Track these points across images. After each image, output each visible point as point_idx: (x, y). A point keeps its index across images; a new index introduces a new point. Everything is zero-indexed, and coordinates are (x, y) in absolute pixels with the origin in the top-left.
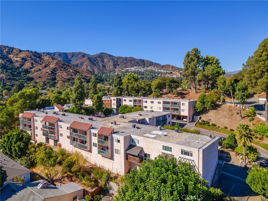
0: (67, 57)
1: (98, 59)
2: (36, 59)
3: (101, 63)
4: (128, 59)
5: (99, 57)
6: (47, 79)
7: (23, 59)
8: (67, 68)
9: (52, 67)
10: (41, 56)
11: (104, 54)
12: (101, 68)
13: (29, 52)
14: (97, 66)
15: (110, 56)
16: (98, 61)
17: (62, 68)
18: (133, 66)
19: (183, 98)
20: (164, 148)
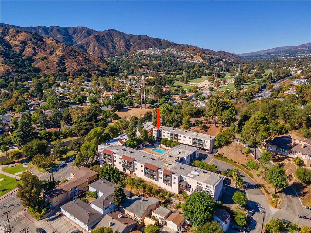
0: (68, 34)
1: (107, 38)
2: (38, 42)
3: (110, 43)
4: (142, 38)
5: (107, 35)
6: (56, 71)
7: (22, 42)
8: (76, 55)
9: (60, 55)
10: (43, 38)
11: (114, 32)
12: (111, 50)
13: (27, 34)
14: (106, 46)
15: (120, 33)
16: (106, 41)
17: (70, 56)
18: (149, 47)
19: (206, 131)
20: (198, 183)
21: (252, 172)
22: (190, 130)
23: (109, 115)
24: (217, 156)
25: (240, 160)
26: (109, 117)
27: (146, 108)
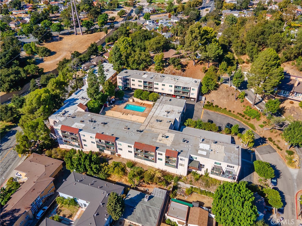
19: (184, 71)
20: (215, 163)
21: (252, 122)
22: (164, 71)
23: (36, 51)
24: (207, 105)
25: (234, 107)
26: (37, 54)
27: (82, 34)
